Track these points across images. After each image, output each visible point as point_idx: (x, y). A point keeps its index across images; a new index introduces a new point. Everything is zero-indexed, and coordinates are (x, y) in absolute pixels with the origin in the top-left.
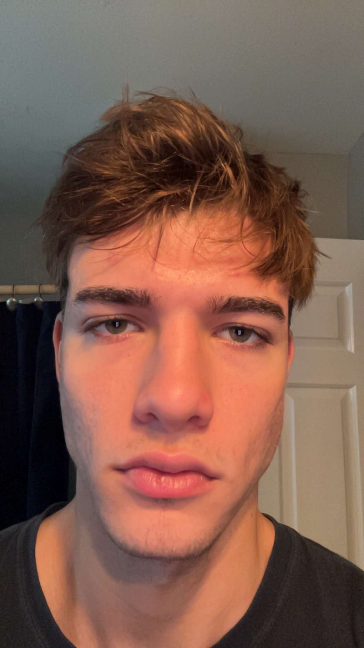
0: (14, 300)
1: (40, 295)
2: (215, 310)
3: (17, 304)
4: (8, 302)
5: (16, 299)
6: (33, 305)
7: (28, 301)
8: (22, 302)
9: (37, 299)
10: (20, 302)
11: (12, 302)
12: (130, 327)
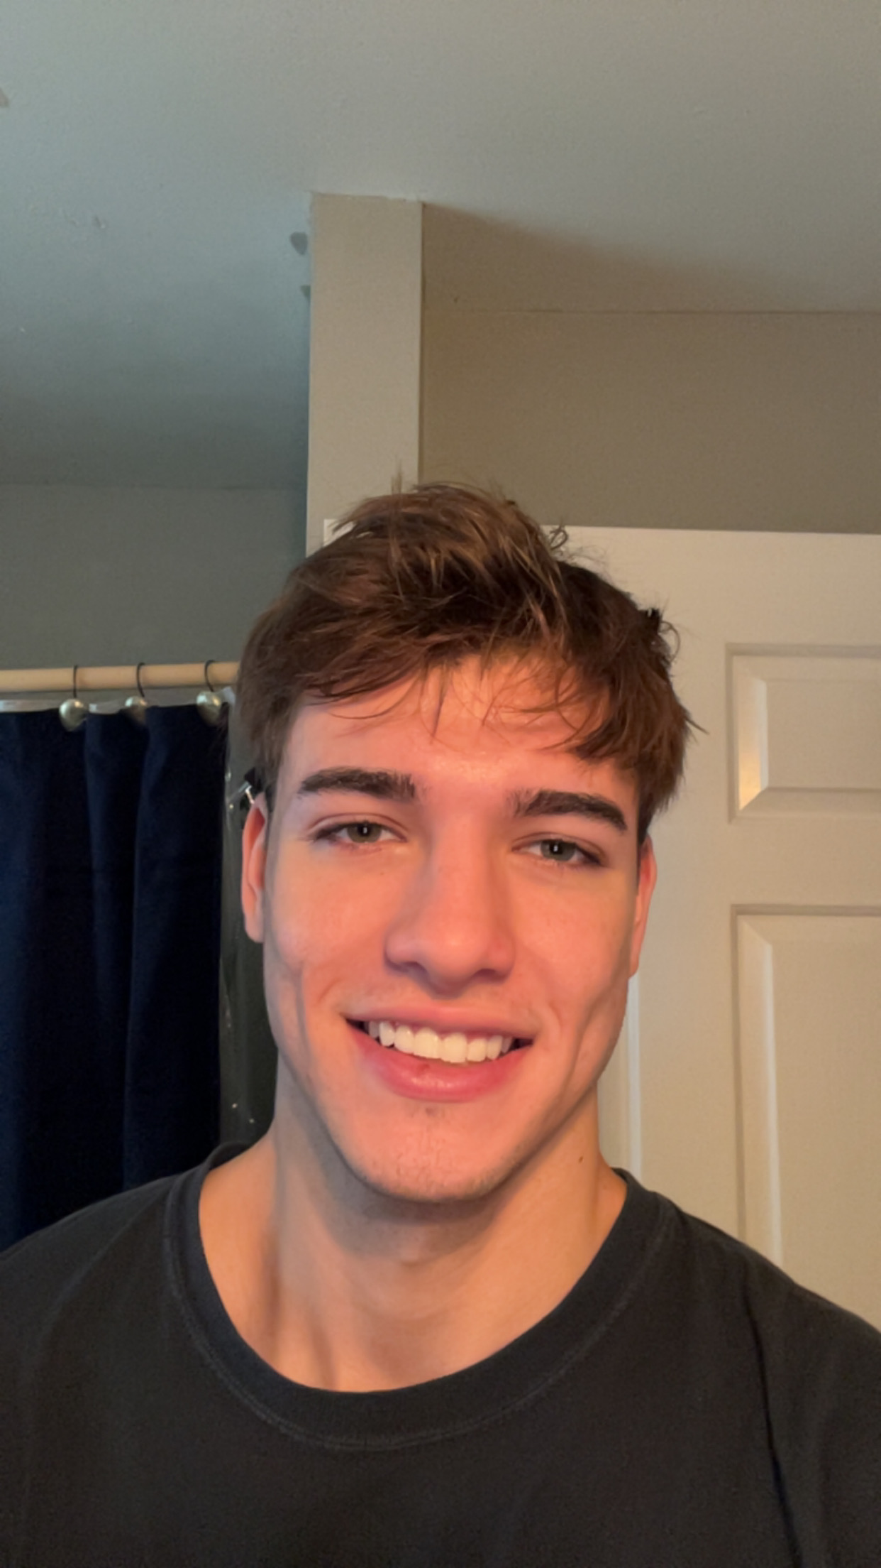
0: (78, 704)
1: (140, 690)
2: (518, 811)
3: (86, 714)
4: (64, 708)
5: (81, 700)
6: (123, 719)
7: (111, 707)
8: (98, 708)
9: (133, 701)
10: (93, 708)
11: (72, 710)
12: (385, 836)
